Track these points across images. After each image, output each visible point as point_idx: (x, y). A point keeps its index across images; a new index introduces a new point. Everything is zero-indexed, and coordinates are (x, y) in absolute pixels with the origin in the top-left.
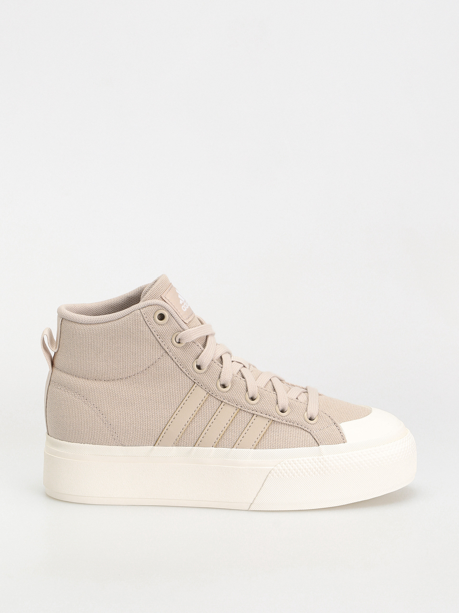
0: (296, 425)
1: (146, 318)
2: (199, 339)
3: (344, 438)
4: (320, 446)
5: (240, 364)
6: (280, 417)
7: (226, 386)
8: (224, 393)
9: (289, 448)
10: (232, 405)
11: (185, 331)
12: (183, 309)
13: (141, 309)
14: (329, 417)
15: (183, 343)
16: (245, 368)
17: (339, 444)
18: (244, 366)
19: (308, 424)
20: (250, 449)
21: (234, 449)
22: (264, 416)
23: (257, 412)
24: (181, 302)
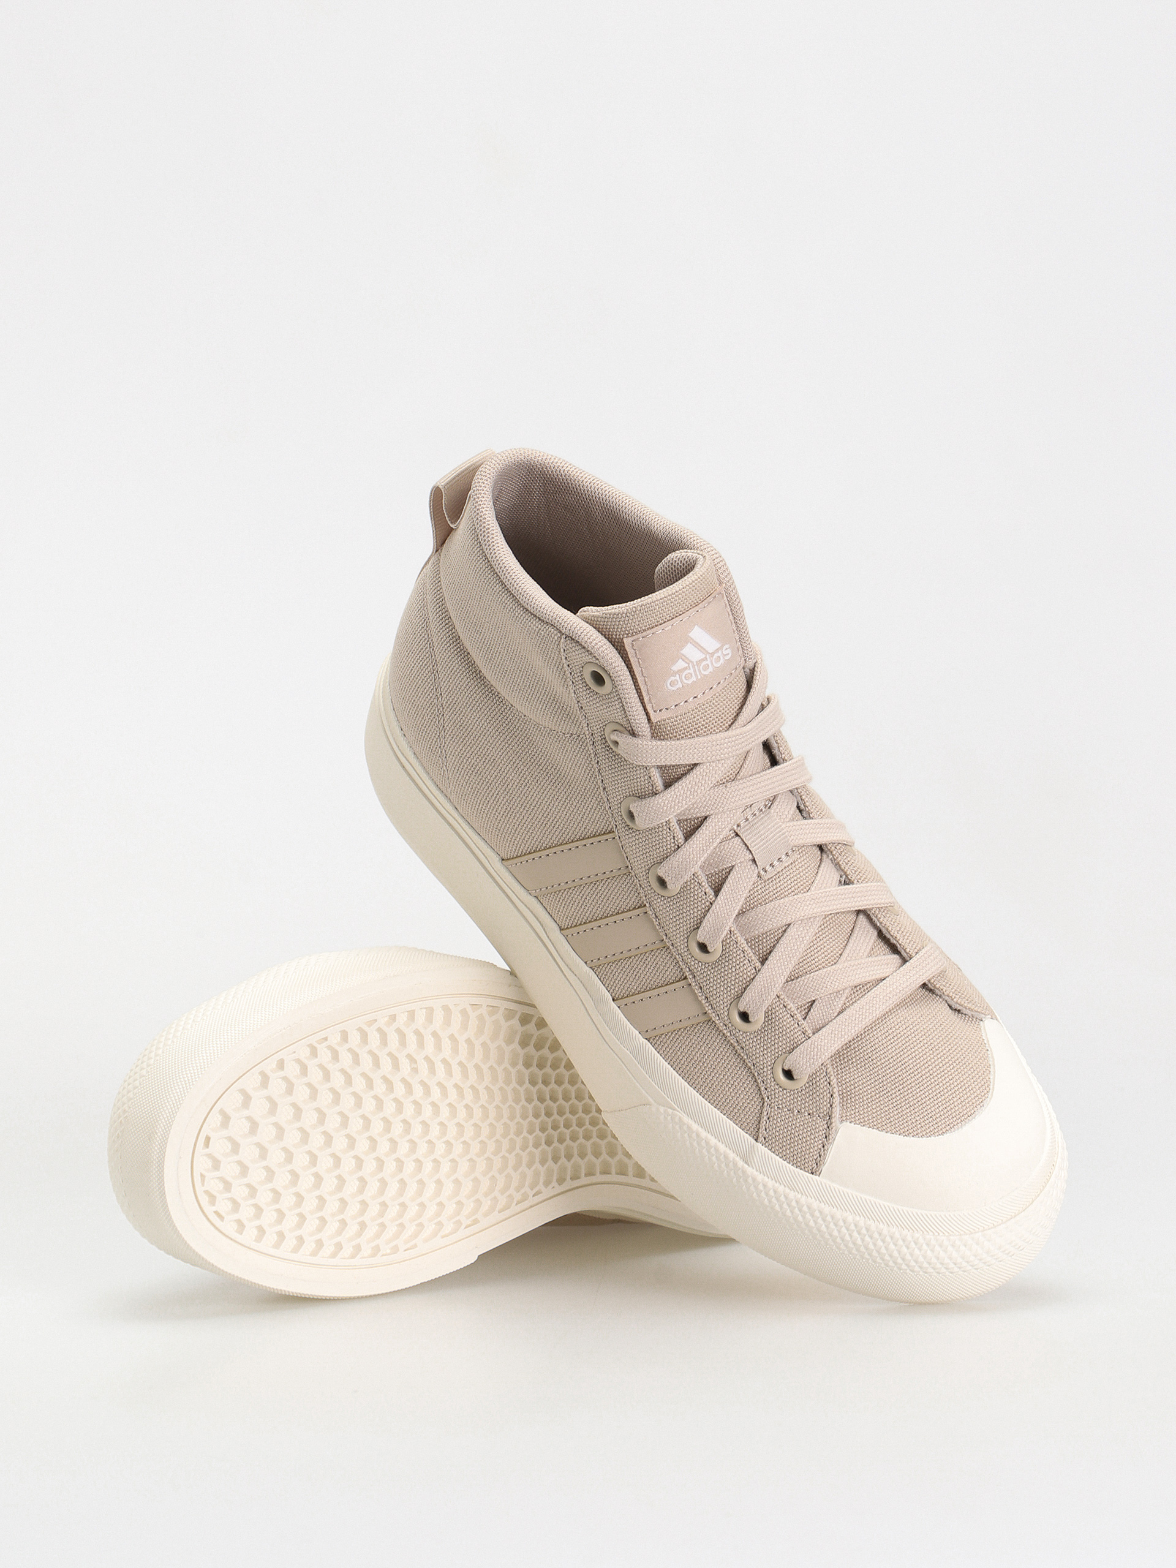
0: (749, 1064)
3: (819, 1164)
4: (759, 1144)
6: (730, 1023)
7: (667, 887)
8: (655, 894)
10: (657, 928)
12: (669, 685)
13: (564, 636)
14: (832, 1096)
15: (622, 754)
16: (753, 866)
17: (798, 1169)
19: (773, 1080)
20: (637, 1032)
21: (613, 1005)
22: (702, 998)
23: (694, 980)
24: (680, 664)
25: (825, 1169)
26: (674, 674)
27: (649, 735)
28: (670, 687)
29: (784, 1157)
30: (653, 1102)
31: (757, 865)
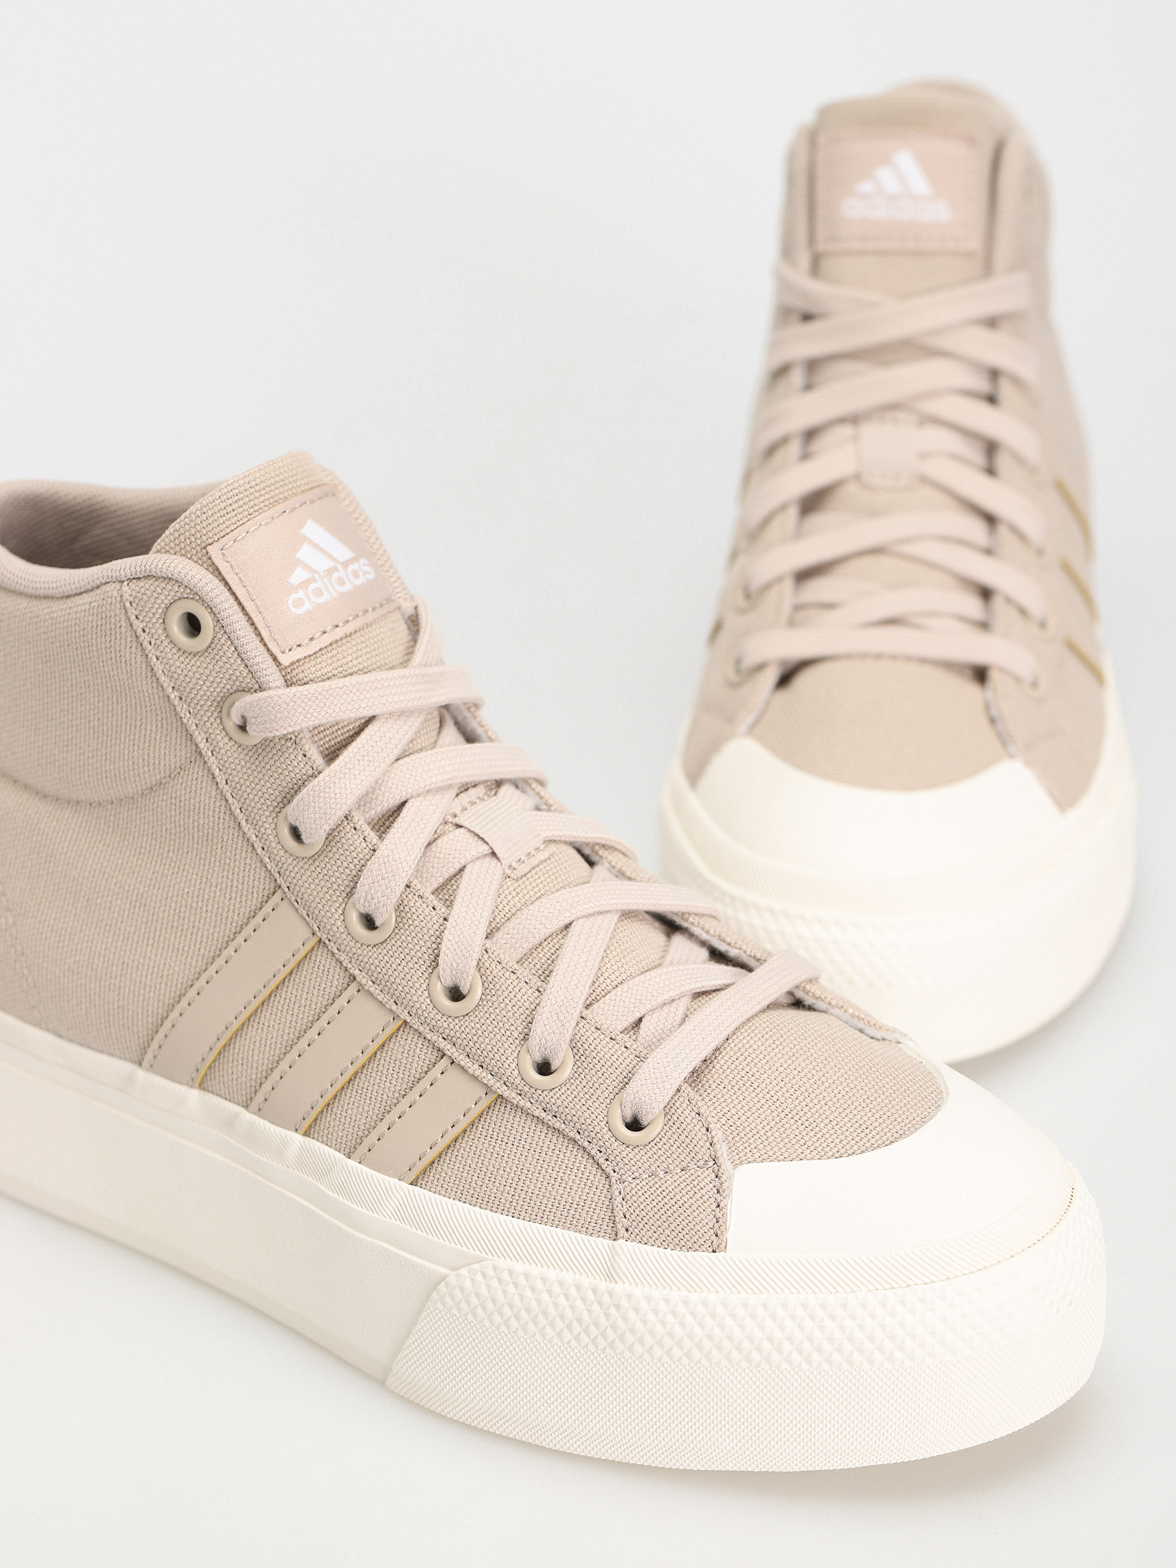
0: (572, 1134)
1: (137, 618)
2: (317, 731)
3: (719, 1232)
4: (621, 1242)
5: (480, 842)
6: (526, 1089)
7: (377, 924)
8: (365, 947)
9: (516, 1215)
10: (381, 999)
11: (264, 694)
12: (291, 607)
13: (126, 583)
14: (707, 1130)
15: (256, 734)
16: (495, 861)
17: (691, 1253)
18: (494, 854)
19: (613, 1139)
20: (396, 1180)
21: (352, 1163)
22: (474, 1069)
23: (454, 1050)
24: (298, 576)
25: (731, 1235)
26: (295, 589)
27: (281, 682)
28: (294, 610)
29: (664, 1244)
30: (445, 1271)
31: (498, 858)
